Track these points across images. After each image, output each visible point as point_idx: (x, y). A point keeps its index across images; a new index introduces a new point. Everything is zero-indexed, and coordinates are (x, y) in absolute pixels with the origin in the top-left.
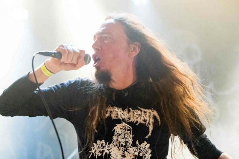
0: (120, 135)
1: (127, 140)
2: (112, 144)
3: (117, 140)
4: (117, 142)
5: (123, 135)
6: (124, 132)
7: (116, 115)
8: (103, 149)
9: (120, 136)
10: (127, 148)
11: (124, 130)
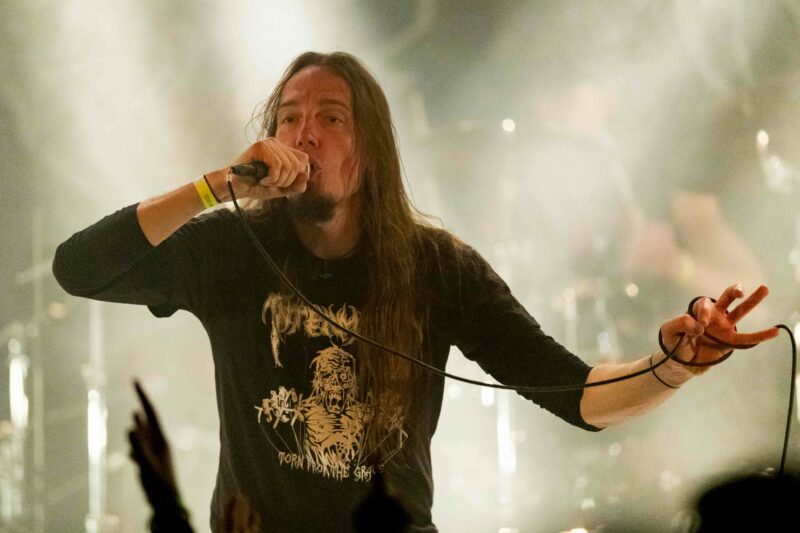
0: (327, 376)
1: (345, 386)
2: (311, 398)
3: (323, 389)
4: (323, 393)
5: (336, 376)
6: (339, 367)
7: (316, 327)
8: (291, 410)
9: (327, 380)
10: (346, 406)
11: (337, 365)
